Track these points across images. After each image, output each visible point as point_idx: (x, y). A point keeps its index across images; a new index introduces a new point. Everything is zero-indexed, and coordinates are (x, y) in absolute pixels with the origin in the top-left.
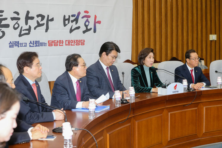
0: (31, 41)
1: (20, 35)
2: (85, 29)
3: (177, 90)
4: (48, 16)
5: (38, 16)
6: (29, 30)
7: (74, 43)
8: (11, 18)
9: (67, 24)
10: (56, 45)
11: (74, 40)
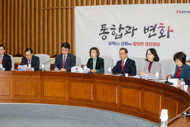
0: (122, 42)
1: (116, 38)
2: (160, 35)
3: (78, 70)
4: (134, 27)
5: (127, 27)
6: (121, 35)
7: (152, 45)
8: (111, 28)
9: (147, 32)
10: (138, 45)
11: (152, 43)
